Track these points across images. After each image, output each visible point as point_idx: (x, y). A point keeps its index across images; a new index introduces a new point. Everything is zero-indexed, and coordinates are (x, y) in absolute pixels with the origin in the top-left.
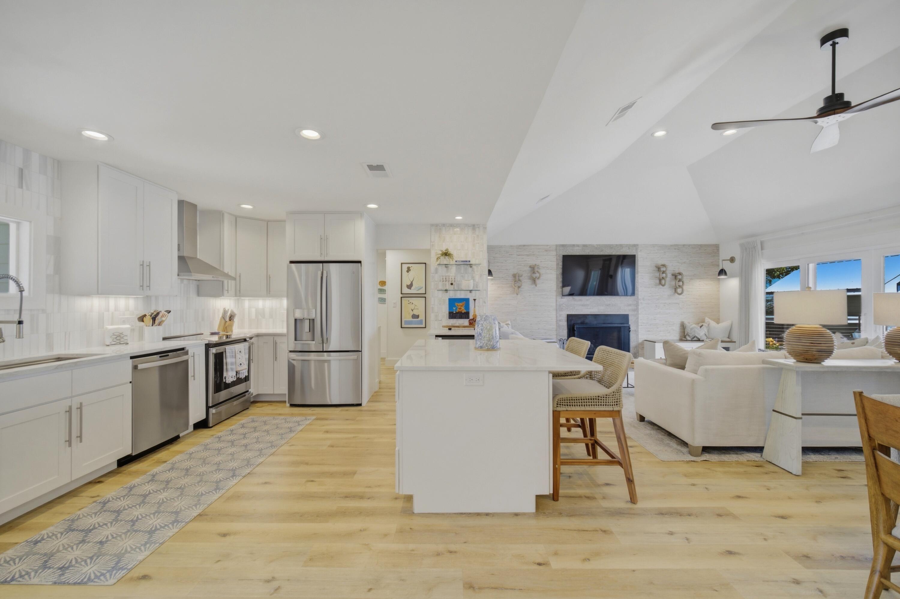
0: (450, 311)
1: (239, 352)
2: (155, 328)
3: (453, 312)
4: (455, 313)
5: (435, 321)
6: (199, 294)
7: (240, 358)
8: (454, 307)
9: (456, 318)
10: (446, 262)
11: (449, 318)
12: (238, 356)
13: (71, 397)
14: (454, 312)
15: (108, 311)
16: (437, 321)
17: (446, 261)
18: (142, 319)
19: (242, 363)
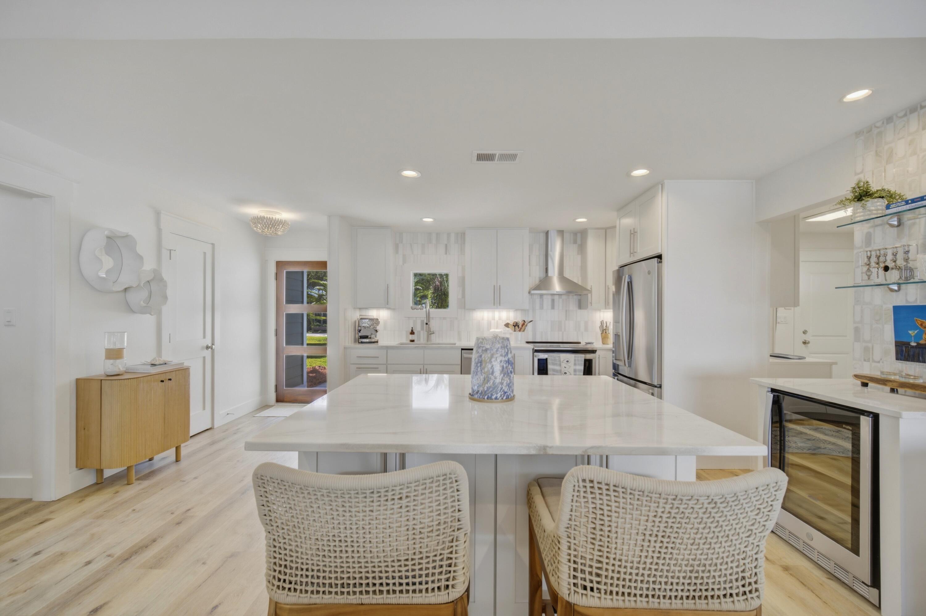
0: (898, 340)
1: (565, 362)
2: (520, 333)
3: (909, 343)
4: (913, 347)
5: (865, 360)
6: (580, 307)
7: (565, 367)
8: (911, 330)
9: (919, 361)
10: (860, 216)
11: (897, 359)
12: (563, 365)
13: (424, 365)
14: (913, 344)
15: (494, 320)
16: (869, 361)
17: (862, 214)
18: (507, 325)
19: (567, 372)
